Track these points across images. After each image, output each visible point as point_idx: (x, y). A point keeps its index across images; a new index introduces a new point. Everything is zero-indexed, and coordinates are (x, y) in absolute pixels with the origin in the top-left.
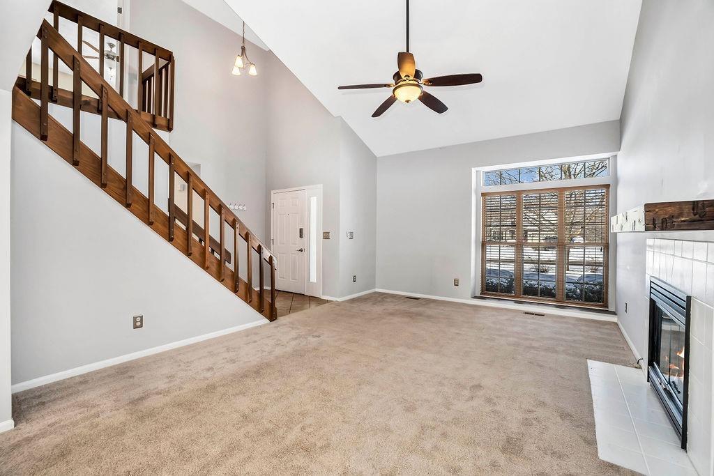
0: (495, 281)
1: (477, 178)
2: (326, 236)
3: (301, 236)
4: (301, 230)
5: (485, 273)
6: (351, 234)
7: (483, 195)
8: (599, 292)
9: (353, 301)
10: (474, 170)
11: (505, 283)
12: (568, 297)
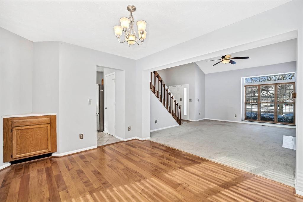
0: (250, 116)
1: (243, 81)
2: (190, 100)
3: (181, 101)
4: (181, 99)
5: (246, 113)
6: (198, 100)
7: (245, 86)
8: (292, 119)
9: (200, 121)
10: (242, 78)
11: (253, 116)
12: (279, 121)
